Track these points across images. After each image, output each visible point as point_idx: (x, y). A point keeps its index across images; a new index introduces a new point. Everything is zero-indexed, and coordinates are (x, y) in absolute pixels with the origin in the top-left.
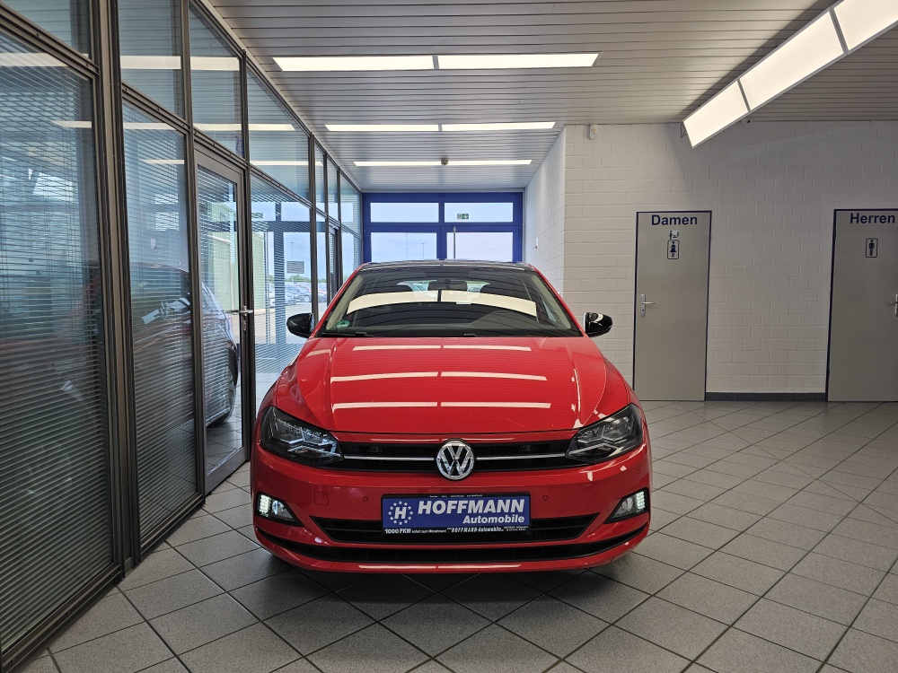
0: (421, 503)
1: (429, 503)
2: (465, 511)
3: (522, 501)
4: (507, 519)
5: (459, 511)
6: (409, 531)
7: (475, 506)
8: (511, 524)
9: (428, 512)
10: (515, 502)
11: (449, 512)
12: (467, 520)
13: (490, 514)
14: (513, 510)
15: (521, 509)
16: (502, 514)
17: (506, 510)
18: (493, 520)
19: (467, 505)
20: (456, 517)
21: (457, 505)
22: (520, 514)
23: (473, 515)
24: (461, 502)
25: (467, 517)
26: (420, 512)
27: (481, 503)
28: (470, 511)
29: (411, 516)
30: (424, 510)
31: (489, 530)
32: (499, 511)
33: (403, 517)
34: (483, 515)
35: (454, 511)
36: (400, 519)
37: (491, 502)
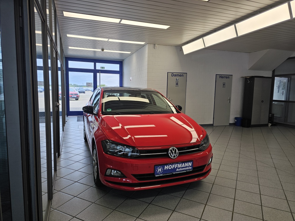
0: (166, 166)
1: (168, 166)
2: (177, 167)
3: (191, 163)
4: (187, 168)
5: (175, 168)
6: (162, 175)
7: (179, 166)
8: (188, 170)
9: (167, 169)
10: (189, 163)
11: (173, 168)
12: (177, 170)
13: (183, 167)
14: (189, 166)
15: (191, 165)
16: (186, 167)
17: (187, 166)
18: (184, 169)
19: (178, 166)
20: (174, 169)
21: (175, 166)
22: (190, 166)
23: (179, 168)
24: (176, 165)
25: (177, 169)
26: (165, 169)
27: (181, 164)
28: (178, 167)
29: (163, 170)
30: (166, 168)
31: (183, 172)
32: (185, 166)
33: (160, 171)
34: (181, 168)
35: (174, 168)
36: (159, 172)
37: (184, 164)
